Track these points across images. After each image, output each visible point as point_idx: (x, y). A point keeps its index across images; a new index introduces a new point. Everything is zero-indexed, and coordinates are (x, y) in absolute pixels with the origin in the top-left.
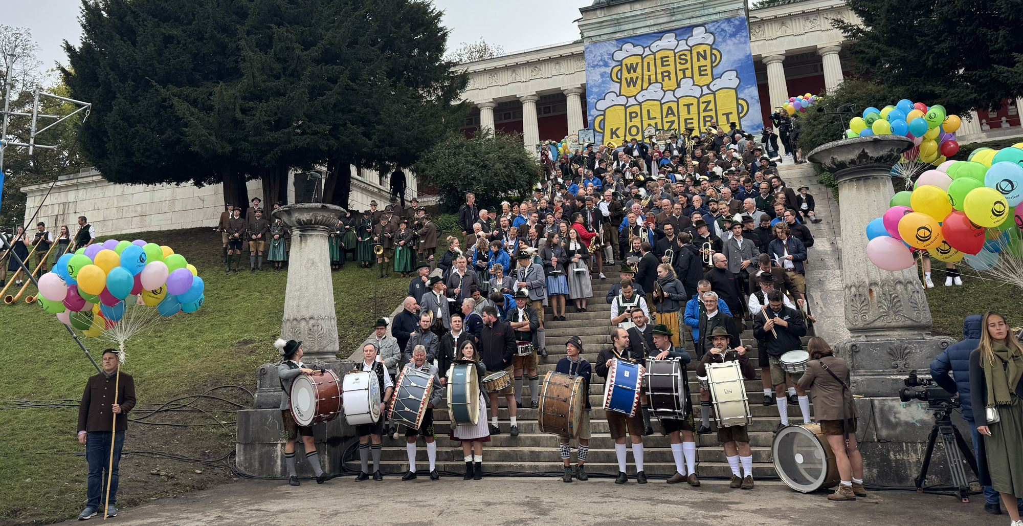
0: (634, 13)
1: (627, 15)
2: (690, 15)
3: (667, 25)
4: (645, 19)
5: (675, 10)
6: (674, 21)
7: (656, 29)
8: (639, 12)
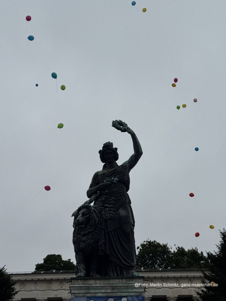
0: (96, 285)
1: (93, 285)
2: (121, 290)
3: (110, 294)
4: (101, 289)
5: (115, 287)
6: (114, 292)
7: (105, 295)
8: (98, 285)
